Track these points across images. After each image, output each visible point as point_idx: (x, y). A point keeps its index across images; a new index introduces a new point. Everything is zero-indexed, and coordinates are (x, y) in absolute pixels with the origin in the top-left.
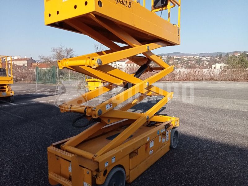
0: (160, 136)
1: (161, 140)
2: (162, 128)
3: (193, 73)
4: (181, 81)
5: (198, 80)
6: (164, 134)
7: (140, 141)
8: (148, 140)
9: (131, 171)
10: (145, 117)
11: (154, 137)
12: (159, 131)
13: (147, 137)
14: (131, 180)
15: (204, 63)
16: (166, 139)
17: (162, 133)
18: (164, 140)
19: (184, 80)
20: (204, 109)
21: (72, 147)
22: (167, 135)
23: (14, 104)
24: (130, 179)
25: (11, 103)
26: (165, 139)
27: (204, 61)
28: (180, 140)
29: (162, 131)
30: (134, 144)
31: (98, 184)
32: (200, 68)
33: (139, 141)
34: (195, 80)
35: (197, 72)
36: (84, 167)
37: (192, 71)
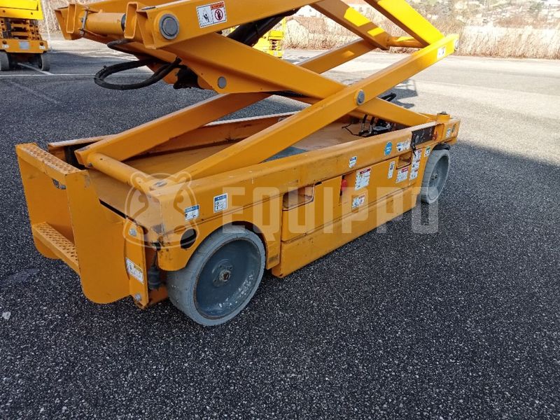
0: (393, 163)
1: (395, 175)
2: (403, 139)
3: (513, 38)
4: (477, 55)
5: (523, 56)
6: (405, 159)
7: (322, 163)
8: (352, 164)
9: (285, 247)
10: (354, 94)
11: (373, 160)
12: (389, 145)
13: (347, 156)
14: (285, 270)
15: (550, 14)
16: (409, 175)
17: (399, 153)
18: (402, 176)
19: (484, 55)
20: (529, 119)
21: (105, 158)
22: (414, 163)
23: (48, 74)
24: (283, 266)
25: (44, 72)
26: (406, 173)
27: (552, 7)
28: (448, 184)
29: (402, 148)
30: (301, 166)
31: (163, 268)
32: (535, 26)
33: (320, 161)
34: (515, 56)
35: (524, 37)
36: (123, 215)
37: (512, 32)
